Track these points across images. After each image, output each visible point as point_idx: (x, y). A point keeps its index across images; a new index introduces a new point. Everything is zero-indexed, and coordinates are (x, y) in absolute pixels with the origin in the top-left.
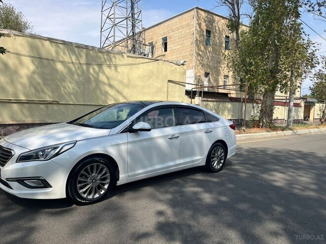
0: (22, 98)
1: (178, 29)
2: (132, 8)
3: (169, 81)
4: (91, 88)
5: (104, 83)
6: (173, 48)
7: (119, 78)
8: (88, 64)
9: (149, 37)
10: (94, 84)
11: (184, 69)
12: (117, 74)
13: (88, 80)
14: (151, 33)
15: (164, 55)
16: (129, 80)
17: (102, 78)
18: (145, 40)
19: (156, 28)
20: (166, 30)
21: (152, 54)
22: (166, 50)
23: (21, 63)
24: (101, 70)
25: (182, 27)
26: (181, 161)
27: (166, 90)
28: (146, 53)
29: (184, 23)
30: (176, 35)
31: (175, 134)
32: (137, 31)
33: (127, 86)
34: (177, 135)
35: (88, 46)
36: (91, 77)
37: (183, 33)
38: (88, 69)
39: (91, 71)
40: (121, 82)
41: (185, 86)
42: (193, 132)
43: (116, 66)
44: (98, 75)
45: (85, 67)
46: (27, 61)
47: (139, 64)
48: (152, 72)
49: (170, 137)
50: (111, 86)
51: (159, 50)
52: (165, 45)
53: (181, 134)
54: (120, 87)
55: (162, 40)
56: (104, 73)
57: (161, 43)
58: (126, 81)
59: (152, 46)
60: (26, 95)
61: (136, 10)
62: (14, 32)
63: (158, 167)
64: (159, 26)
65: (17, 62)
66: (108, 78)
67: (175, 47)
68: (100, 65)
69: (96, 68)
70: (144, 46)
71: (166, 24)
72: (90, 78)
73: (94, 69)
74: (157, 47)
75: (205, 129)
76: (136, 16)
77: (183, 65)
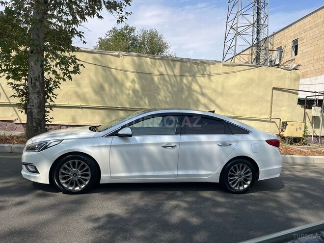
0: (128, 106)
1: (311, 28)
2: (258, 14)
3: (274, 89)
4: (184, 97)
5: (197, 92)
6: (304, 51)
7: (213, 86)
8: (182, 76)
9: (277, 41)
10: (186, 93)
11: (296, 74)
12: (210, 82)
13: (181, 90)
14: (281, 37)
15: (294, 59)
16: (223, 88)
17: (195, 87)
18: (273, 45)
19: (286, 30)
20: (297, 32)
21: (280, 60)
22: (296, 54)
23: (127, 77)
24: (194, 80)
25: (317, 26)
26: (180, 173)
27: (270, 98)
28: (273, 59)
29: (318, 21)
30: (308, 36)
31: (172, 143)
32: (262, 36)
33: (221, 94)
34: (173, 145)
35: (182, 59)
36: (185, 87)
37: (317, 32)
38: (181, 80)
39: (185, 81)
40: (215, 91)
41: (297, 94)
42: (200, 143)
43: (210, 75)
44: (191, 84)
45: (178, 78)
46: (132, 76)
47: (237, 72)
48: (252, 79)
49: (164, 145)
50: (203, 94)
51: (288, 54)
52: (296, 48)
53: (180, 143)
54: (213, 96)
55: (292, 43)
56: (197, 82)
57: (291, 47)
58: (220, 90)
59: (281, 50)
60: (130, 104)
61: (262, 16)
62: (122, 53)
63: (149, 173)
64: (290, 28)
65: (124, 77)
66: (200, 87)
67: (307, 50)
68: (194, 76)
69: (190, 78)
70: (272, 52)
71: (298, 24)
72: (183, 88)
73: (187, 80)
74: (285, 52)
75: (220, 141)
76: (262, 22)
77: (297, 69)
